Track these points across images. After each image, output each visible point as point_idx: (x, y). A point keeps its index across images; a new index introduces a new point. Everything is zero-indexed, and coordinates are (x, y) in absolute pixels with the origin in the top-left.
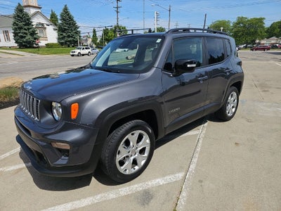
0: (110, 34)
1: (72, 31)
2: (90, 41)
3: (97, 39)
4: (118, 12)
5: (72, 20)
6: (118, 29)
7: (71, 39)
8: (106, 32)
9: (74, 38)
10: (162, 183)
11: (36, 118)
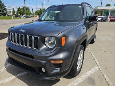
0: (21, 10)
1: (2, 8)
2: (11, 14)
3: (15, 13)
4: (25, 1)
5: (1, 3)
6: (25, 8)
7: (2, 12)
8: (19, 9)
9: (4, 12)
10: (92, 73)
11: (34, 48)
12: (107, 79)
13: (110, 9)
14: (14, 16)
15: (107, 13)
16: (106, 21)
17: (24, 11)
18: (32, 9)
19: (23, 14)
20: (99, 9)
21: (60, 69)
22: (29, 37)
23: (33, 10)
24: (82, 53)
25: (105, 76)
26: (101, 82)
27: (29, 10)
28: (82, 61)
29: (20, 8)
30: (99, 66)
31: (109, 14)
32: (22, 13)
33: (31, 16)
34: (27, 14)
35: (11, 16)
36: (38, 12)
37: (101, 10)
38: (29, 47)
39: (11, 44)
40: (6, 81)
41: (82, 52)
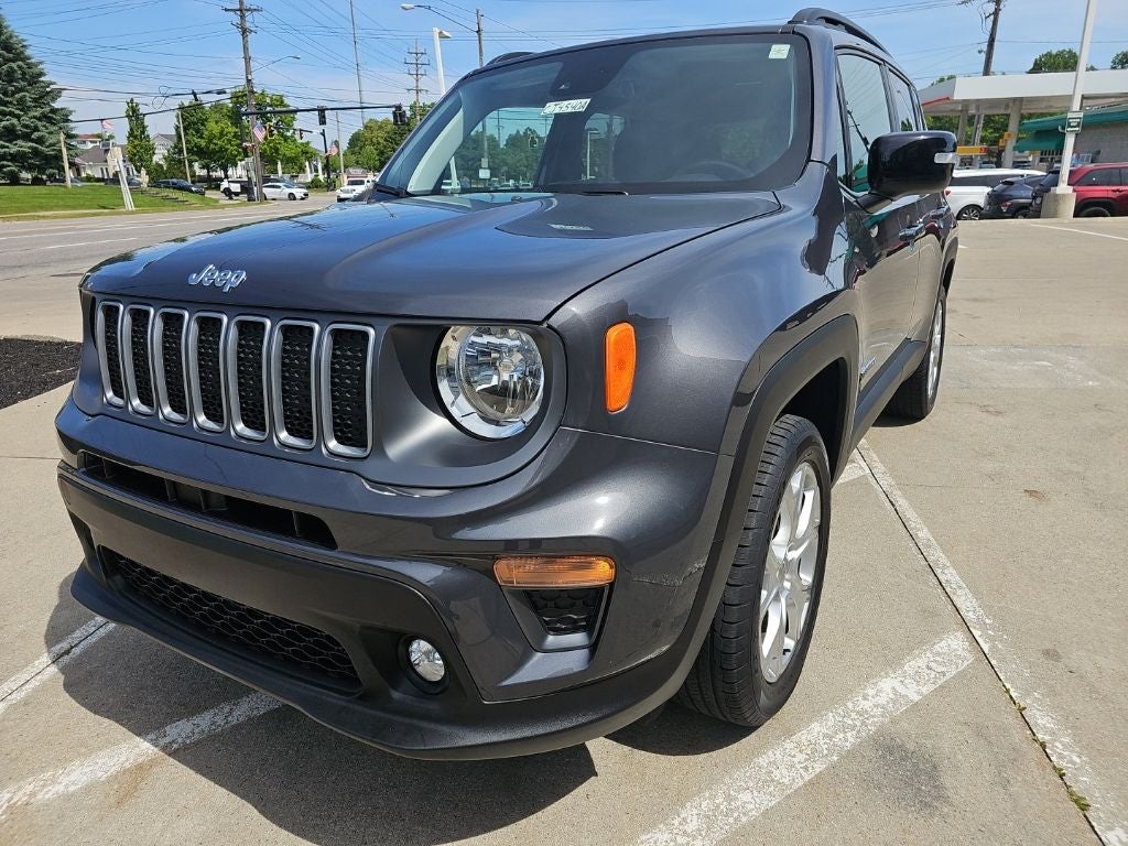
0: (212, 127)
1: (25, 109)
2: (116, 161)
3: (150, 150)
4: (244, 31)
5: (20, 56)
6: (248, 106)
7: (23, 146)
8: (192, 118)
9: (40, 141)
10: (913, 693)
11: (333, 444)
12: (1064, 752)
13: (1070, 98)
14: (144, 178)
15: (1045, 134)
16: (1037, 215)
17: (242, 135)
18: (322, 111)
19: (227, 162)
20: (966, 103)
21: (593, 648)
22: (278, 336)
23: (323, 121)
24: (810, 496)
25: (1043, 721)
26: (1006, 784)
27: (289, 126)
28: (807, 578)
29: (198, 106)
30: (984, 627)
31: (1070, 141)
32: (222, 150)
33: (308, 177)
34: (269, 159)
35: (115, 180)
36: (380, 136)
37: (984, 112)
38: (284, 435)
39: (107, 412)
40: (60, 788)
41: (806, 486)
